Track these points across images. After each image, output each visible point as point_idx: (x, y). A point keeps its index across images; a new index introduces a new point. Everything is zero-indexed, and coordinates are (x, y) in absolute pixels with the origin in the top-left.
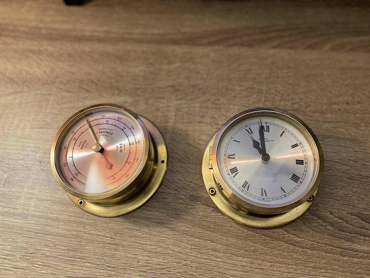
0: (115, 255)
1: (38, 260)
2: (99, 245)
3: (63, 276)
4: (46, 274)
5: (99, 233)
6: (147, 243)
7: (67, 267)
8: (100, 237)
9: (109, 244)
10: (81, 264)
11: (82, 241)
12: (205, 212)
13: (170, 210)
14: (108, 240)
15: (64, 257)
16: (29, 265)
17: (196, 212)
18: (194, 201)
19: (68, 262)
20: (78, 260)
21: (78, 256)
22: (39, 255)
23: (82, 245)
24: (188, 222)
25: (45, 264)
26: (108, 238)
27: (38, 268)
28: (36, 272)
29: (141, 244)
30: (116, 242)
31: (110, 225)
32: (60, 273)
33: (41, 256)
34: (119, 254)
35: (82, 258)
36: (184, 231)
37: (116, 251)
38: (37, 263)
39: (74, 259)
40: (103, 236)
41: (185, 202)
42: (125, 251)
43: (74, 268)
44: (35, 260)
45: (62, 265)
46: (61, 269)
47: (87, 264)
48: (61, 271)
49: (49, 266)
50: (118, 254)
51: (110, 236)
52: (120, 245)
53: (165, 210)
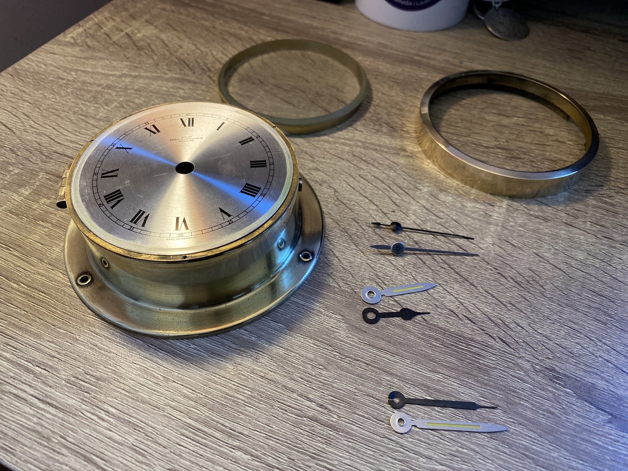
0: (325, 455)
1: (110, 399)
2: (284, 413)
3: (162, 464)
4: (119, 443)
5: (291, 384)
6: (421, 450)
7: (182, 443)
8: (291, 395)
9: (311, 419)
10: (222, 449)
11: (241, 390)
12: (588, 418)
13: (491, 386)
14: (312, 409)
15: (180, 415)
16: (84, 406)
17: (563, 413)
18: (557, 383)
19: (190, 432)
20: (217, 434)
21: (219, 425)
22: (117, 389)
23: (239, 399)
24: (539, 431)
25: (127, 418)
26: (313, 405)
27: (103, 420)
28: (95, 430)
29: (402, 446)
30: (332, 421)
31: (324, 372)
32: (156, 455)
33: (124, 392)
34: (336, 454)
35: (230, 433)
36: (526, 448)
37: (327, 444)
38: (106, 407)
39: (206, 429)
40: (300, 395)
41: (530, 377)
42: (355, 453)
43: (201, 452)
44: (103, 397)
45: (170, 434)
46: (165, 444)
47: (239, 454)
48: (161, 449)
49: (135, 427)
50: (333, 453)
51: (320, 402)
52: (343, 431)
53: (478, 381)
